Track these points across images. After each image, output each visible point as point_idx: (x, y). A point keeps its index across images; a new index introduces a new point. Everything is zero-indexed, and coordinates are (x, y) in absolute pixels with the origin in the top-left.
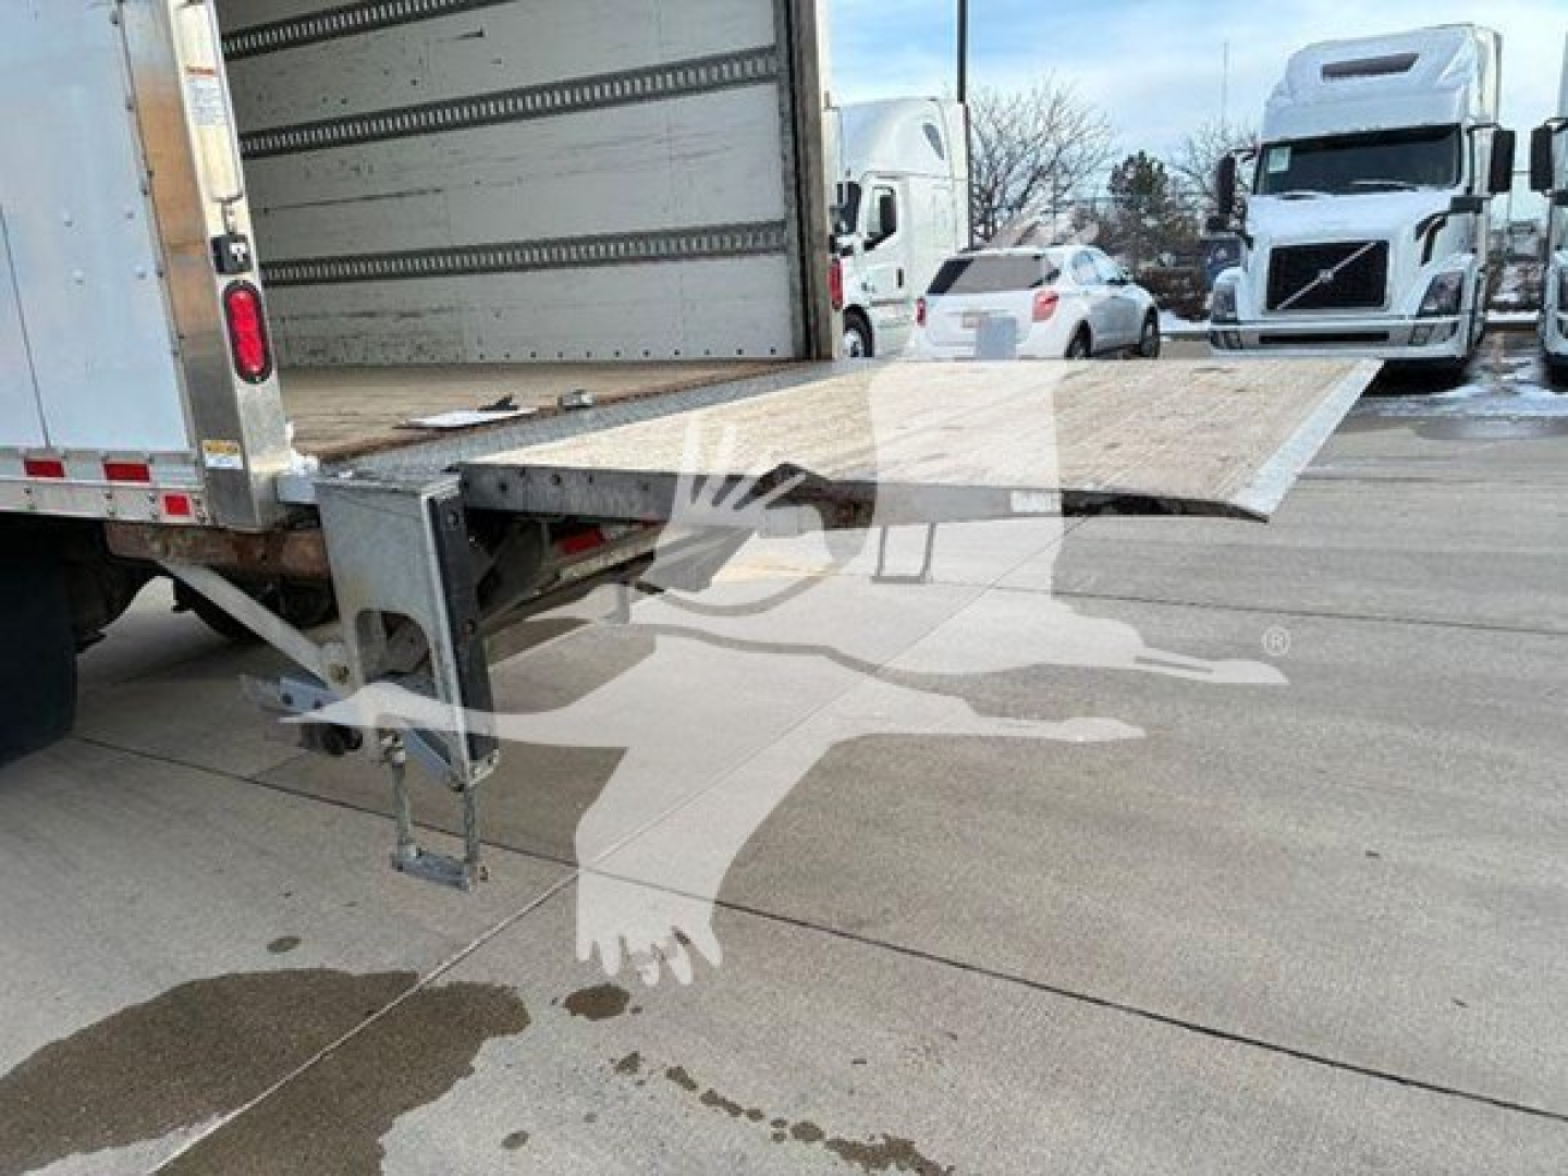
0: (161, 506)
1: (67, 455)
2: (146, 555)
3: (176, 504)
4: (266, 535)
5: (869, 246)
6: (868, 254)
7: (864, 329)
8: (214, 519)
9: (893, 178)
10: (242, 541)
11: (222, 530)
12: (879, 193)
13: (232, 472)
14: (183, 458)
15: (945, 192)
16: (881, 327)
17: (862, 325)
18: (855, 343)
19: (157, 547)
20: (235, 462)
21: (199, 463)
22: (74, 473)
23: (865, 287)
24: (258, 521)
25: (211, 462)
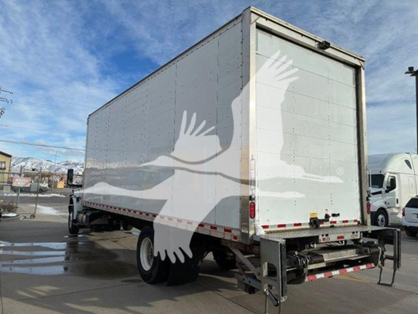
0: (232, 238)
1: (218, 226)
2: (227, 246)
3: (235, 238)
4: (249, 246)
5: (387, 192)
6: (387, 194)
7: (385, 214)
8: (241, 241)
9: (395, 174)
10: (245, 246)
11: (243, 244)
12: (390, 178)
13: (246, 234)
14: (238, 230)
15: (412, 178)
16: (391, 214)
17: (384, 213)
18: (382, 218)
19: (230, 245)
20: (247, 232)
21: (241, 231)
22: (218, 229)
23: (385, 203)
24: (249, 242)
25: (243, 231)
